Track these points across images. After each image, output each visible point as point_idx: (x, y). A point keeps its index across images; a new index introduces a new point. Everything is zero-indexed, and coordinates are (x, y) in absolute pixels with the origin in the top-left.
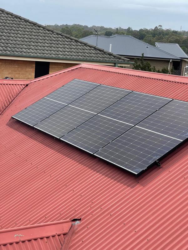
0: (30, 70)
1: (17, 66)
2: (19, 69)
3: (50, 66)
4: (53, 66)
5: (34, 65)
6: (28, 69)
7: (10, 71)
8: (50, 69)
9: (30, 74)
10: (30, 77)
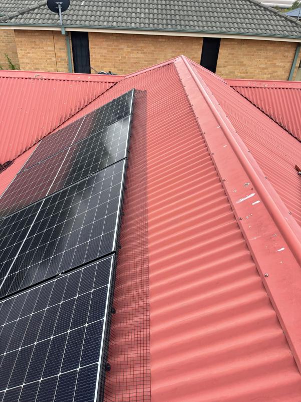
0: (196, 47)
1: (181, 43)
2: (184, 47)
3: (221, 43)
4: (225, 43)
5: (202, 42)
6: (194, 47)
7: (174, 50)
8: (220, 48)
9: (196, 53)
10: (196, 56)
